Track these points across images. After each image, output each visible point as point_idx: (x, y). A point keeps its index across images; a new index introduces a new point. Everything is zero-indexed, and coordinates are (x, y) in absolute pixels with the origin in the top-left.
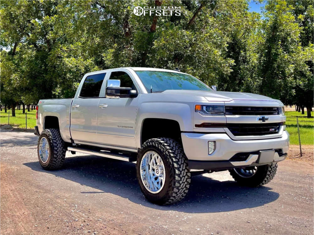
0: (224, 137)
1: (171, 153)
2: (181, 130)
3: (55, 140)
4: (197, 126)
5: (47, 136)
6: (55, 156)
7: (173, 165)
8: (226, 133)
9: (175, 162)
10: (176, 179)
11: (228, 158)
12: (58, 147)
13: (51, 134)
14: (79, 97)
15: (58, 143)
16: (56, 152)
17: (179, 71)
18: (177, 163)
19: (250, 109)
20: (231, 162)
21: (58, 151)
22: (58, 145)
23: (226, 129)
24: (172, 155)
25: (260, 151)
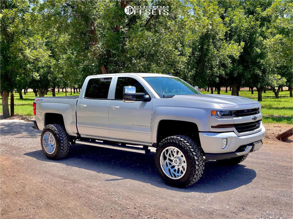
0: (232, 134)
1: (191, 148)
2: (199, 131)
3: (61, 134)
4: (212, 127)
5: (52, 131)
6: (62, 148)
7: (194, 158)
8: (233, 131)
9: (195, 155)
10: (196, 168)
11: (234, 150)
12: (64, 140)
13: (56, 129)
14: (84, 98)
15: (63, 137)
16: (62, 145)
17: (171, 75)
18: (196, 155)
19: (246, 111)
20: (237, 153)
21: (64, 143)
22: (63, 139)
23: (234, 129)
24: (192, 150)
25: (254, 143)
